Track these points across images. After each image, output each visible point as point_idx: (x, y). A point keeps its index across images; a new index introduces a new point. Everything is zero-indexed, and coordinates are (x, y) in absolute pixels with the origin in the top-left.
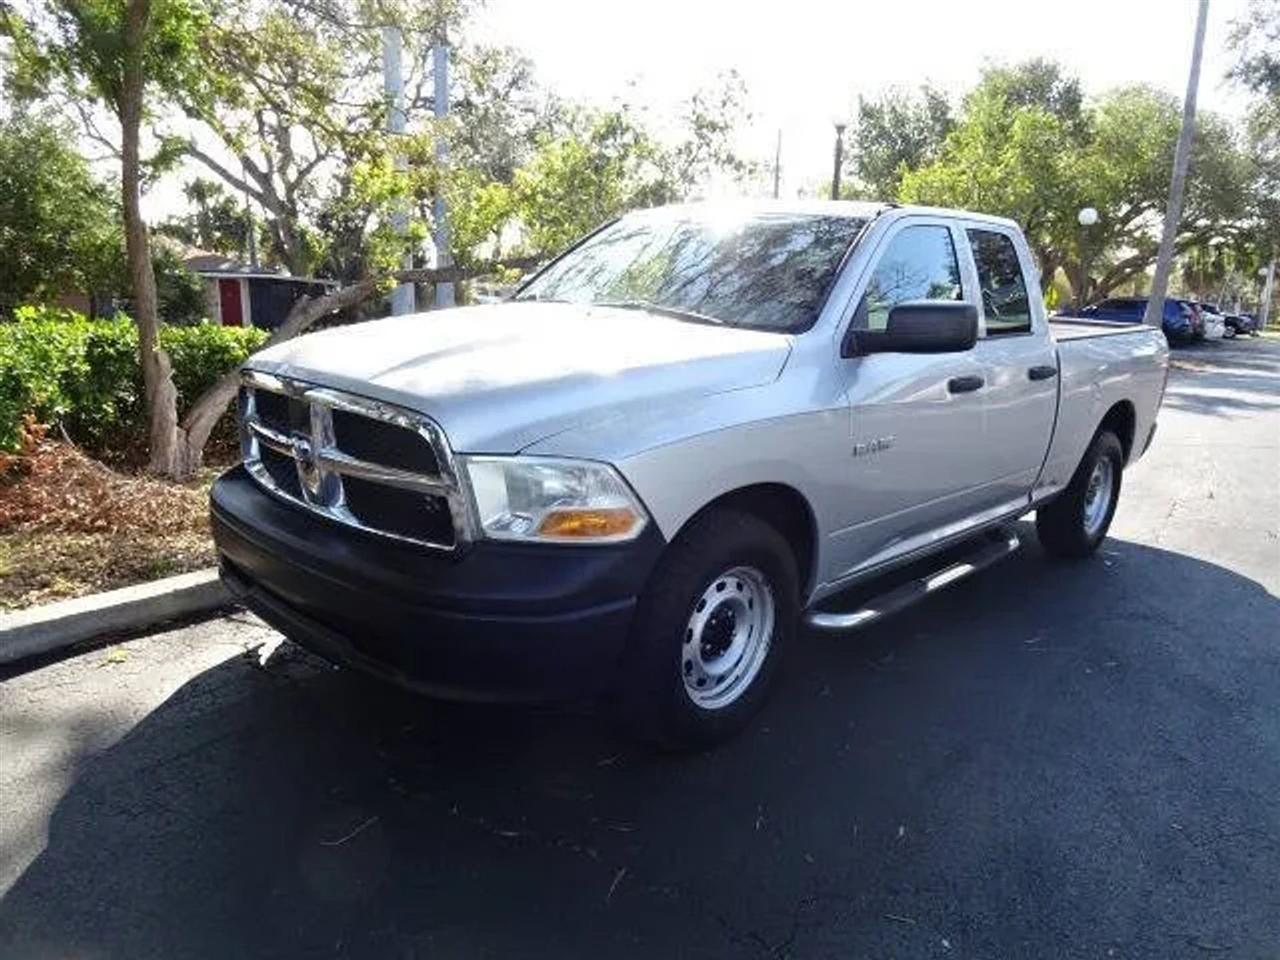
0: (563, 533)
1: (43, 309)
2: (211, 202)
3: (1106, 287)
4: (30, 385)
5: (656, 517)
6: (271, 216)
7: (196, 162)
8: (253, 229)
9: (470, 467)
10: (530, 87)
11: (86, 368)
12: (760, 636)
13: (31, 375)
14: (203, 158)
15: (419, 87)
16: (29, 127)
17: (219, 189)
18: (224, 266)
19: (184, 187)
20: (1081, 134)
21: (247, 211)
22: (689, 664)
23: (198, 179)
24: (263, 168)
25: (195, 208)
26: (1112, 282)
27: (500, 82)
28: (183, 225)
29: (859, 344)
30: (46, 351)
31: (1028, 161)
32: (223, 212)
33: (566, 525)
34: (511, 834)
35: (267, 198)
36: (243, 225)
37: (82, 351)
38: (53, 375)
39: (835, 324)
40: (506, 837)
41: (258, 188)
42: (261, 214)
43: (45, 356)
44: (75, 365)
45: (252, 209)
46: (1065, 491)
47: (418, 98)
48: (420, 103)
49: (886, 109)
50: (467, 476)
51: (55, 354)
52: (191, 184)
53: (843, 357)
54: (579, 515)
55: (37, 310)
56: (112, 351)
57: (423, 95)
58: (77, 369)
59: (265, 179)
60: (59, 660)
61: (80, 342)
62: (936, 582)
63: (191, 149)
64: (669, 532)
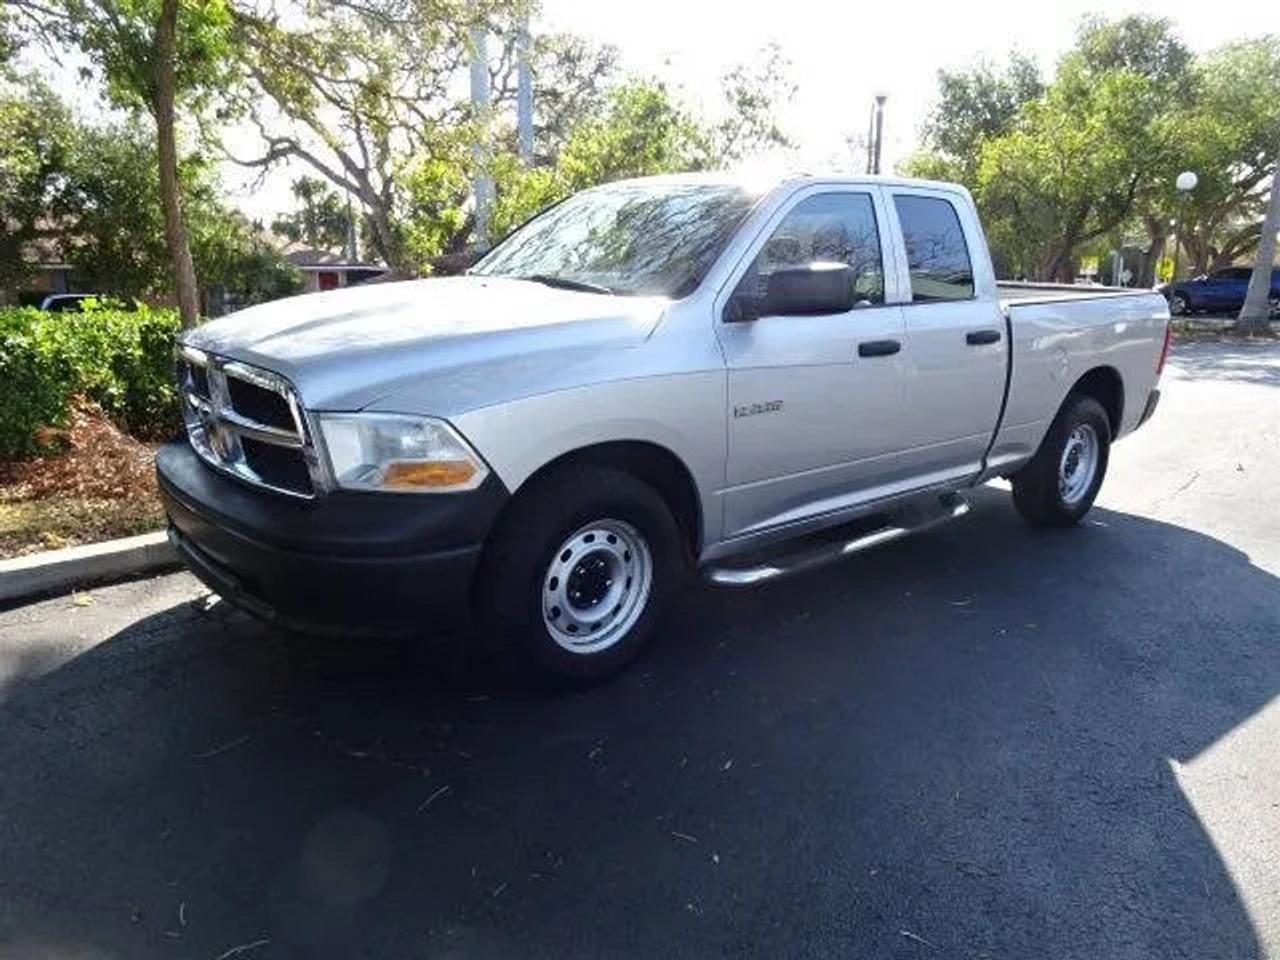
0: (413, 482)
1: (104, 300)
2: (316, 199)
3: (1228, 256)
4: (78, 368)
5: (496, 469)
6: (369, 210)
7: (303, 161)
8: (353, 224)
9: (322, 422)
10: (617, 73)
11: (139, 352)
12: (640, 585)
13: (80, 359)
14: (306, 156)
15: (505, 78)
16: (141, 133)
17: (324, 186)
18: (324, 259)
19: (292, 185)
20: (1188, 94)
21: (348, 206)
22: (556, 612)
23: (304, 178)
24: (361, 165)
25: (301, 204)
26: (1236, 249)
27: (586, 68)
28: (291, 221)
29: (742, 310)
30: (95, 337)
31: (1114, 124)
32: (327, 207)
33: (413, 476)
34: (360, 754)
35: (364, 192)
36: (344, 220)
37: (137, 338)
38: (104, 360)
39: (718, 289)
40: (355, 758)
41: (355, 183)
42: (360, 208)
43: (94, 342)
44: (129, 351)
45: (352, 205)
46: (1032, 460)
47: (505, 89)
48: (507, 94)
49: (972, 78)
50: (321, 432)
51: (105, 340)
52: (297, 181)
53: (725, 321)
54: (423, 466)
55: (99, 300)
56: (165, 337)
57: (509, 86)
58: (131, 354)
59: (362, 175)
60: (32, 603)
61: (136, 328)
62: (852, 546)
63: (294, 148)
64: (513, 484)
